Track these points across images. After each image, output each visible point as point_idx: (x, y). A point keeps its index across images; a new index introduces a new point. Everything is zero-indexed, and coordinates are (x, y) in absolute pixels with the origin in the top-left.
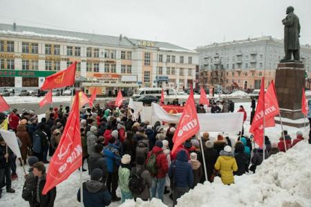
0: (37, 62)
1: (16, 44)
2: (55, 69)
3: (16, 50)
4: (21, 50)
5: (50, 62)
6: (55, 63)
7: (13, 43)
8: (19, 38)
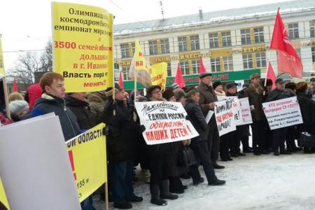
0: (231, 58)
1: (201, 37)
2: (259, 65)
3: (201, 46)
4: (208, 46)
5: (250, 56)
6: (258, 55)
7: (197, 37)
8: (205, 28)
